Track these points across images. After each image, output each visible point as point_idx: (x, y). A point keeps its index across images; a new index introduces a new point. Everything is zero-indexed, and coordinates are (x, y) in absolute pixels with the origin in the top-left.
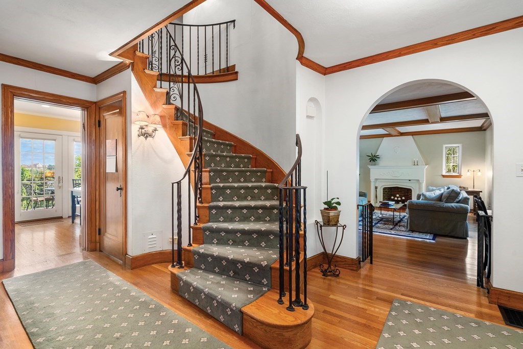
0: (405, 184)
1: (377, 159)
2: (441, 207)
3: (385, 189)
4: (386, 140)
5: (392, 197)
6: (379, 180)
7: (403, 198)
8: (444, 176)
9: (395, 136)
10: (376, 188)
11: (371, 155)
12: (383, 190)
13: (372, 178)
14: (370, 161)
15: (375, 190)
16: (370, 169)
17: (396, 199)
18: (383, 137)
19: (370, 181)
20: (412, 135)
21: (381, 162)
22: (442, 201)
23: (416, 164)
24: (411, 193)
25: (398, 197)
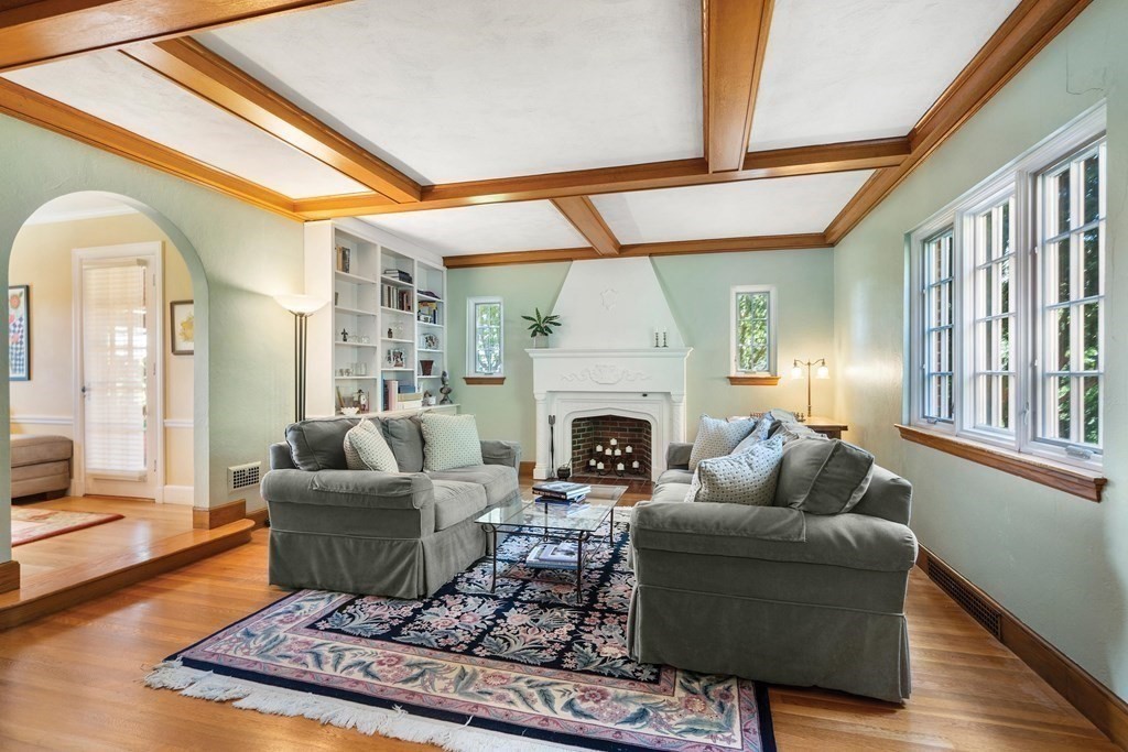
0: (633, 407)
1: (552, 327)
2: (789, 544)
3: (577, 423)
4: (579, 267)
5: (599, 448)
6: (559, 396)
7: (629, 449)
8: (734, 381)
9: (604, 256)
10: (552, 420)
11: (535, 317)
12: (573, 426)
13: (540, 390)
14: (534, 334)
15: (549, 426)
16: (531, 360)
17: (608, 452)
18: (571, 260)
19: (535, 400)
20: (650, 255)
21: (563, 338)
22: (788, 505)
23: (661, 343)
24: (650, 433)
25: (614, 448)
